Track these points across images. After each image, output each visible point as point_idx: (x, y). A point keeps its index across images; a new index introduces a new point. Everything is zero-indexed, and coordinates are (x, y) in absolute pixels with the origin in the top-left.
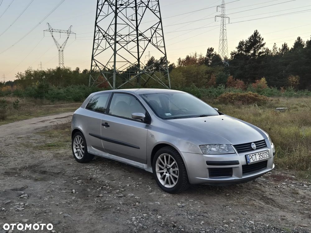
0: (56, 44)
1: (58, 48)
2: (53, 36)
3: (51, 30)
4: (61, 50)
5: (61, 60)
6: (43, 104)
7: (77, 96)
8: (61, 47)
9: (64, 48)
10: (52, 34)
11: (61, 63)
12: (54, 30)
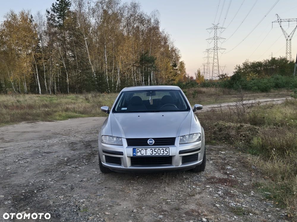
0: (284, 34)
1: (286, 37)
2: (281, 26)
3: (279, 20)
4: (289, 39)
5: (289, 49)
6: (230, 94)
7: (264, 87)
8: (289, 36)
9: (292, 37)
10: (280, 24)
11: (289, 52)
12: (282, 20)
